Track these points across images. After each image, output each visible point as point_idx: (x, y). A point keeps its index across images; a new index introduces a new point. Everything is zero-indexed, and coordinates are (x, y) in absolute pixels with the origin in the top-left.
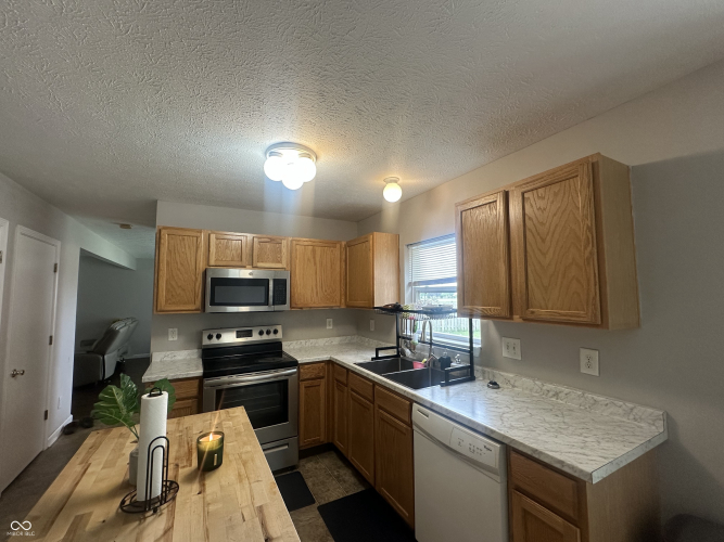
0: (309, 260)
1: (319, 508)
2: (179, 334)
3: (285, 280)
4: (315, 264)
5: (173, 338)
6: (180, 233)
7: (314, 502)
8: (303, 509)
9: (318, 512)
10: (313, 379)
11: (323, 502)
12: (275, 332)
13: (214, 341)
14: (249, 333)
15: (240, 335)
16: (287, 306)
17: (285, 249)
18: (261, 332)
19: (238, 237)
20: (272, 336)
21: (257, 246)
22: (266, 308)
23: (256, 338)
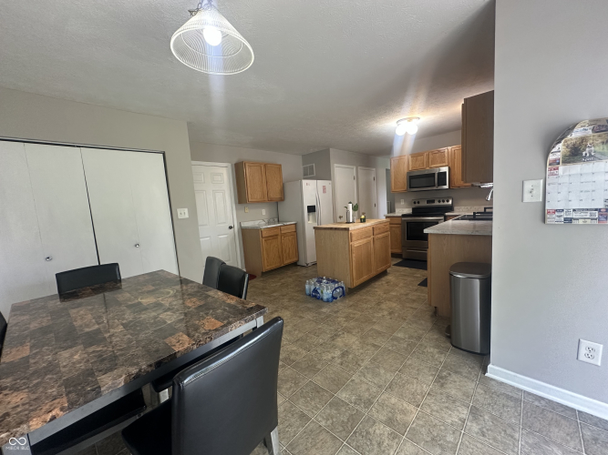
2: (404, 201)
3: (446, 172)
5: (402, 203)
6: (401, 158)
12: (448, 201)
13: (417, 205)
14: (433, 201)
15: (428, 202)
16: (447, 187)
17: (446, 155)
18: (439, 202)
19: (421, 154)
20: (446, 203)
21: (431, 156)
22: (435, 188)
23: (436, 203)
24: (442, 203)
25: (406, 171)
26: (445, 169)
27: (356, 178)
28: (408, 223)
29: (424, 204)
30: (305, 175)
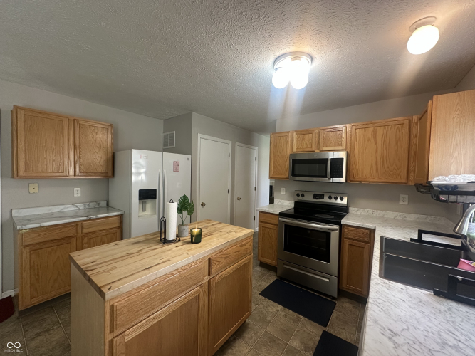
0: (369, 140)
1: (324, 332)
2: (286, 191)
3: (343, 159)
4: (376, 143)
5: (283, 193)
6: (283, 134)
7: (326, 326)
8: (315, 324)
9: (321, 333)
10: (356, 240)
11: (331, 332)
12: (342, 199)
13: (300, 198)
14: (322, 196)
15: (316, 196)
16: (343, 180)
17: (344, 135)
18: (330, 198)
19: (310, 132)
20: (339, 201)
21: (322, 135)
22: (326, 180)
23: (326, 200)
24: (333, 201)
25: (289, 152)
26: (342, 155)
27: (233, 156)
28: (287, 227)
29: (309, 198)
30: (165, 144)
